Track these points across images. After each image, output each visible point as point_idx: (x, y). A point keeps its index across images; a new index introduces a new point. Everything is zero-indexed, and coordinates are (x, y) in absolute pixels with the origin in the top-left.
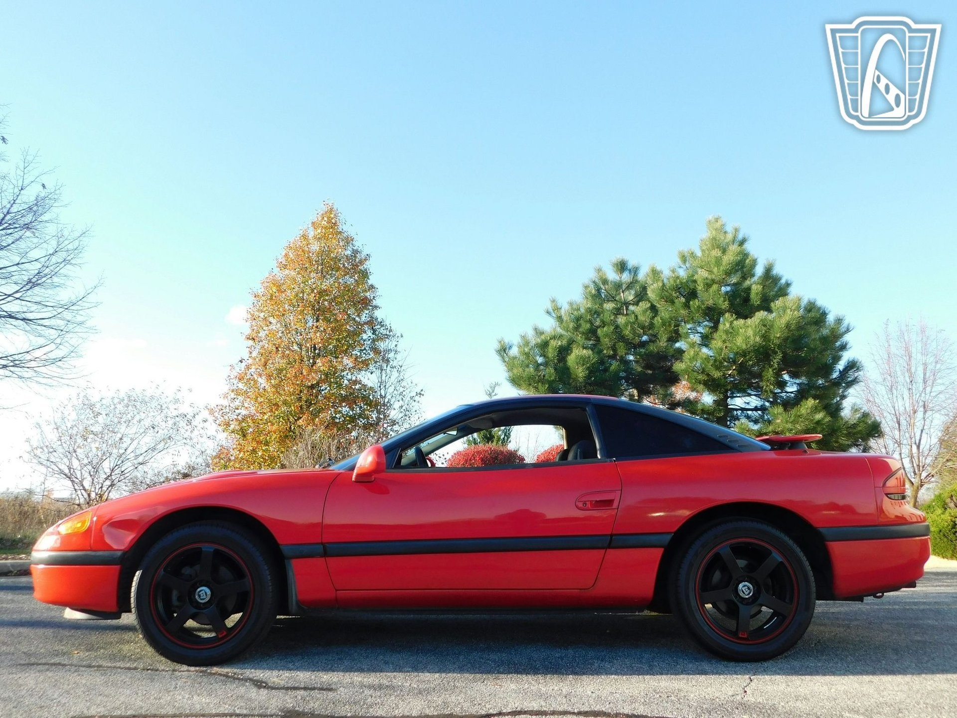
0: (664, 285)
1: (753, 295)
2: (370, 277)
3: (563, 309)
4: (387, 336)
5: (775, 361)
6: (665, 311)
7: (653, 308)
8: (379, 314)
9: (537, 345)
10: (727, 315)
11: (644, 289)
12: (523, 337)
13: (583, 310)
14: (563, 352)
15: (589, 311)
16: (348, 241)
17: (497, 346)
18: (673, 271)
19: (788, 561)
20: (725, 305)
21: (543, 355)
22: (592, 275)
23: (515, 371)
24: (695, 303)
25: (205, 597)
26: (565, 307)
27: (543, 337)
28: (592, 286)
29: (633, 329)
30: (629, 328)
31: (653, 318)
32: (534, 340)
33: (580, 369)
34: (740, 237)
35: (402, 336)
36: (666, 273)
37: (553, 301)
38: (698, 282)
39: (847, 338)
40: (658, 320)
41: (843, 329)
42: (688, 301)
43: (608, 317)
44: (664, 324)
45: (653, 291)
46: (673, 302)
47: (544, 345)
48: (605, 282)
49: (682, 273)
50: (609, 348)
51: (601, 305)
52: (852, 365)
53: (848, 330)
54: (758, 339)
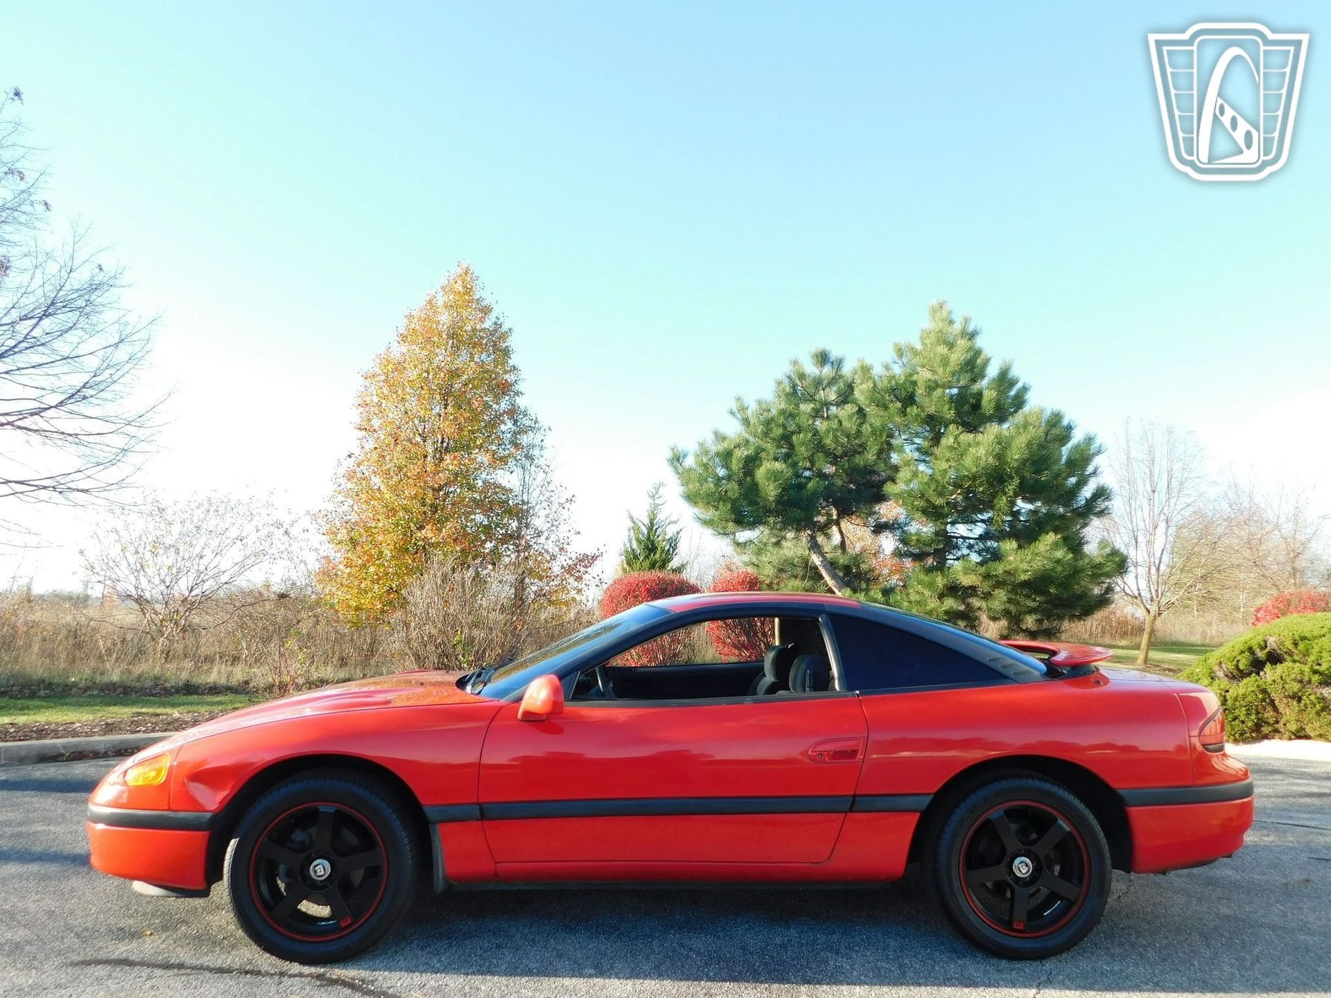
0: (875, 386)
1: (985, 402)
2: (512, 356)
3: (750, 409)
4: (531, 428)
5: (1010, 487)
6: (875, 418)
7: (861, 412)
8: (521, 402)
9: (718, 454)
10: (952, 427)
11: (850, 387)
12: (701, 445)
13: (774, 412)
14: (751, 463)
15: (782, 412)
16: (486, 311)
17: (669, 455)
18: (887, 368)
19: (1079, 833)
20: (950, 414)
21: (726, 466)
22: (787, 369)
23: (691, 486)
24: (913, 410)
25: (322, 873)
26: (753, 407)
27: (725, 445)
28: (786, 381)
29: (836, 437)
30: (831, 436)
31: (860, 425)
32: (714, 448)
33: (771, 487)
34: (971, 329)
35: (550, 429)
36: (878, 371)
37: (739, 399)
38: (919, 385)
39: (1097, 461)
40: (866, 429)
41: (1093, 449)
42: (905, 407)
43: (804, 421)
44: (874, 432)
45: (862, 392)
46: (886, 408)
47: (727, 456)
48: (802, 376)
49: (897, 370)
50: (804, 458)
51: (797, 405)
52: (1101, 493)
53: (1099, 452)
54: (991, 460)
